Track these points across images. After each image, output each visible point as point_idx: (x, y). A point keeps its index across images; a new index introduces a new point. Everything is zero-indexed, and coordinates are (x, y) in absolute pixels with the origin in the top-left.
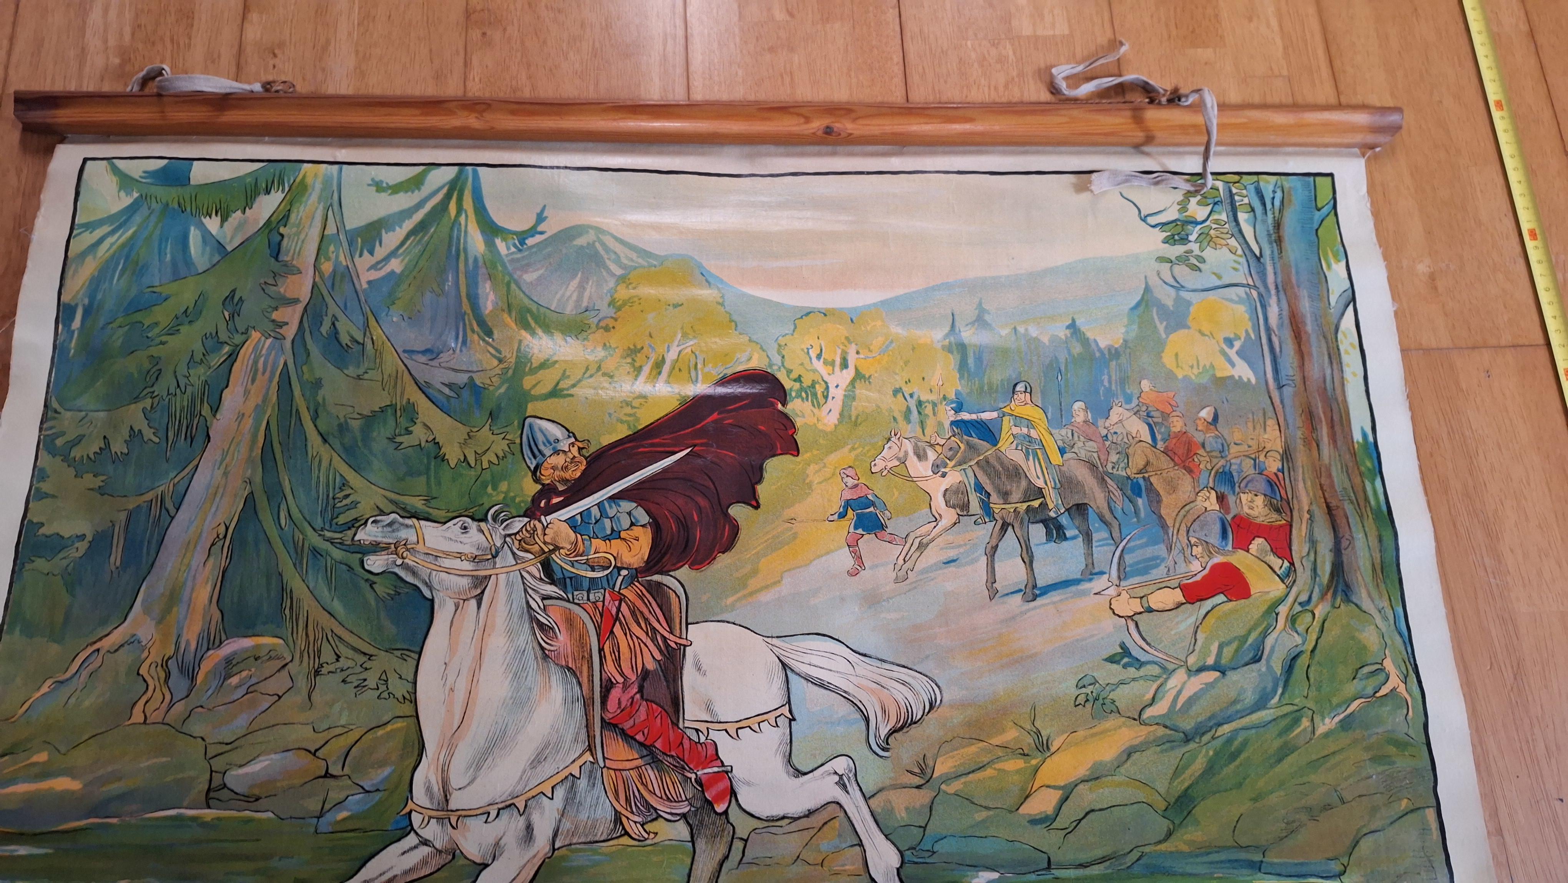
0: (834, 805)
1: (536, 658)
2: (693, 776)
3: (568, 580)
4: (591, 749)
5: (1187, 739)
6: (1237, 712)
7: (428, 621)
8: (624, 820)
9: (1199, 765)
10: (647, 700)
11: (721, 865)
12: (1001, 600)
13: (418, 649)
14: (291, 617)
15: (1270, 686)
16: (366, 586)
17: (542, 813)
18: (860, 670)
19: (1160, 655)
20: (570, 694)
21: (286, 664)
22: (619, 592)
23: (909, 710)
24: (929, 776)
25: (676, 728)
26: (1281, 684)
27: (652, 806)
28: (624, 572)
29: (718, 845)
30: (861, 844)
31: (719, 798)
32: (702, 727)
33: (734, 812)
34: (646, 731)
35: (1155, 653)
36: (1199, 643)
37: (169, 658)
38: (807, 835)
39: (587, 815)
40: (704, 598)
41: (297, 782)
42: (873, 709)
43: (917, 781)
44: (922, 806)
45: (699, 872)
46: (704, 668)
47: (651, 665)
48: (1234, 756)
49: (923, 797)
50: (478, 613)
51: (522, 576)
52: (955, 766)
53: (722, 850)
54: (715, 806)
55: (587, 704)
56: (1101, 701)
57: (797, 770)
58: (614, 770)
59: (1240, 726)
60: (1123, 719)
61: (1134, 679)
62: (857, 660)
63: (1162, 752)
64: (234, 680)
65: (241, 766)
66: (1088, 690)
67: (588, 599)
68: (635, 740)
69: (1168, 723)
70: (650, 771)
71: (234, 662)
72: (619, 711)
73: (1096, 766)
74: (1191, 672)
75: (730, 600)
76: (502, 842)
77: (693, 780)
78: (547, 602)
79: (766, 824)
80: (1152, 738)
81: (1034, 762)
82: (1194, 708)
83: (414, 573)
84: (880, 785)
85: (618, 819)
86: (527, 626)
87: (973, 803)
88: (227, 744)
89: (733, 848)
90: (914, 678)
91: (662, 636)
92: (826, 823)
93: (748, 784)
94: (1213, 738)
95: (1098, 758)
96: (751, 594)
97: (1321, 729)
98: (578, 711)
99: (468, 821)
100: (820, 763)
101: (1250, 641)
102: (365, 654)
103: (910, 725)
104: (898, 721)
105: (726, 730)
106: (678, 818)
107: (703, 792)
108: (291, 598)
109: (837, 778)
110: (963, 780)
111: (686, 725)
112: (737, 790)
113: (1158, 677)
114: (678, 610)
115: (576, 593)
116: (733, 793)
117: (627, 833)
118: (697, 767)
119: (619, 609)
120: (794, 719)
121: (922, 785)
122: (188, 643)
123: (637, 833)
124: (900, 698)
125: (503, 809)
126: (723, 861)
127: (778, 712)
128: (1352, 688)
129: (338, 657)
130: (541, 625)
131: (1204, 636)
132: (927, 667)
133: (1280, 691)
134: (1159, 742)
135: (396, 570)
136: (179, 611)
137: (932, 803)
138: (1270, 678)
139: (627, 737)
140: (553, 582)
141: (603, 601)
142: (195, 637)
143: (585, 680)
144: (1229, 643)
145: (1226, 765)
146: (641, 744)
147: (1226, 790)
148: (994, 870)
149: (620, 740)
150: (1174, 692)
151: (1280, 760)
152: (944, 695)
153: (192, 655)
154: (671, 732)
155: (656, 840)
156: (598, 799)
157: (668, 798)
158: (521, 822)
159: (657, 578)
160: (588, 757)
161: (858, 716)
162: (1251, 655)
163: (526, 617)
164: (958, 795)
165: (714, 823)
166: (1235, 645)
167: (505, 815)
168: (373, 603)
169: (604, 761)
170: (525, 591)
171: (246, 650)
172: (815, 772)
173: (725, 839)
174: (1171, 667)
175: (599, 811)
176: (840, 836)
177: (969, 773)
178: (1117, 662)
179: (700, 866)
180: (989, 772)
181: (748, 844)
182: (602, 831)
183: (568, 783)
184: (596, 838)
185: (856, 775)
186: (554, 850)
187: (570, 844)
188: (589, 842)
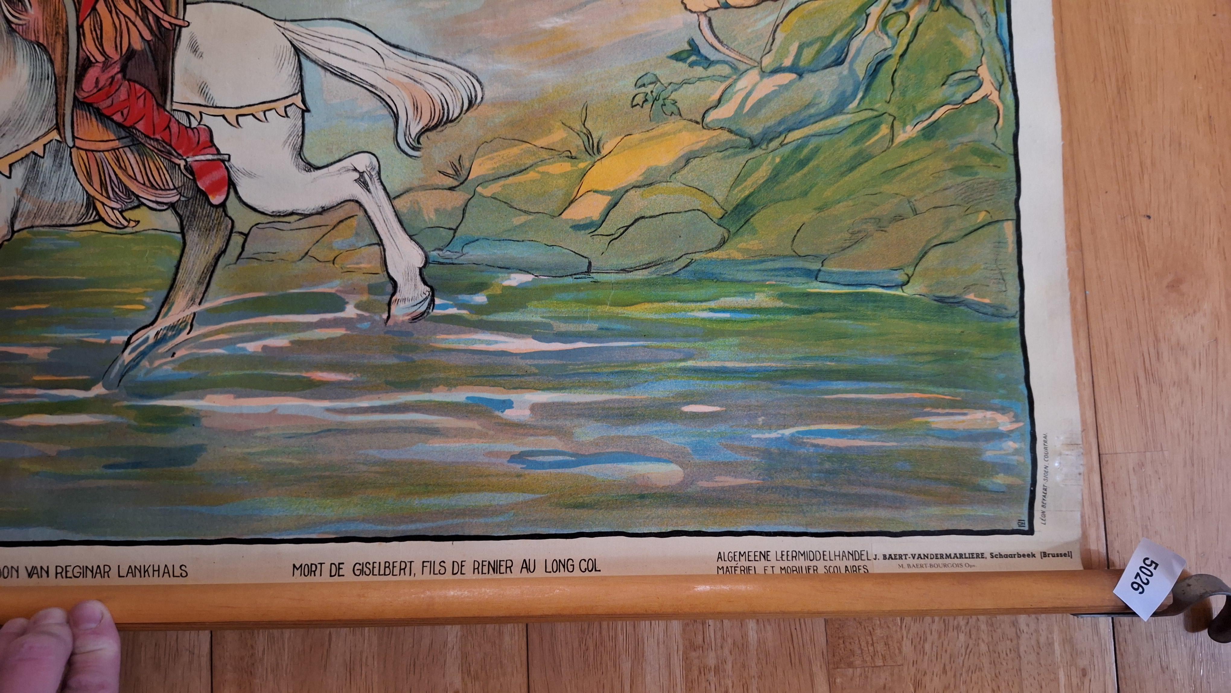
0: (352, 203)
2: (182, 163)
4: (58, 127)
5: (753, 145)
6: (810, 116)
8: (99, 206)
9: (763, 172)
10: (129, 80)
11: (217, 258)
15: (850, 90)
18: (390, 63)
19: (733, 55)
20: (39, 71)
23: (445, 108)
24: (465, 177)
25: (162, 110)
26: (863, 88)
27: (133, 193)
29: (213, 238)
30: (381, 243)
31: (215, 188)
32: (195, 111)
33: (233, 206)
34: (126, 112)
35: (727, 52)
36: (777, 42)
38: (318, 232)
39: (52, 197)
42: (403, 105)
43: (450, 182)
44: (454, 208)
45: (190, 265)
46: (201, 49)
47: (138, 45)
48: (802, 164)
49: (458, 198)
52: (494, 169)
53: (217, 245)
54: (210, 197)
55: (59, 83)
56: (661, 102)
57: (309, 164)
58: (86, 150)
59: (811, 132)
60: (685, 122)
61: (700, 79)
62: (387, 52)
63: (724, 158)
66: (648, 89)
68: (112, 120)
69: (733, 128)
70: (129, 155)
72: (95, 90)
73: (650, 171)
74: (763, 73)
77: (182, 167)
79: (271, 219)
80: (714, 143)
81: (582, 165)
82: (763, 111)
84: (408, 186)
85: (91, 203)
87: (511, 207)
89: (231, 242)
90: (452, 72)
91: (155, 15)
92: (341, 221)
93: (250, 175)
94: (782, 145)
95: (653, 163)
97: (901, 137)
98: (48, 89)
100: (337, 159)
101: (834, 42)
103: (445, 123)
104: (432, 119)
105: (223, 116)
106: (165, 207)
107: (194, 180)
109: (356, 175)
110: (502, 182)
111: (174, 108)
112: (235, 181)
113: (726, 77)
116: (231, 185)
117: (101, 219)
118: (186, 153)
120: (308, 110)
121: (455, 187)
123: (115, 219)
124: (435, 94)
126: (220, 256)
127: (288, 102)
128: (939, 94)
131: (784, 35)
132: (468, 62)
133: (860, 95)
134: (722, 148)
137: (466, 206)
138: (851, 82)
139: (103, 117)
143: (58, 57)
144: (810, 44)
145: (793, 174)
146: (119, 125)
147: (789, 199)
148: (528, 272)
149: (94, 119)
150: (742, 94)
151: (852, 169)
152: (487, 92)
154: (156, 113)
155: (138, 229)
156: (66, 180)
157: (152, 185)
160: (55, 135)
161: (385, 112)
162: (833, 58)
164: (495, 198)
165: (209, 216)
166: (816, 46)
169: (73, 140)
172: (330, 168)
173: (221, 233)
174: (742, 67)
175: (67, 196)
176: (357, 234)
177: (509, 176)
178: (683, 60)
179: (192, 259)
180: (532, 175)
181: (249, 239)
182: (71, 214)
183: (29, 162)
184: (64, 222)
185: (379, 173)
186: (13, 232)
187: (32, 227)
188: (55, 226)
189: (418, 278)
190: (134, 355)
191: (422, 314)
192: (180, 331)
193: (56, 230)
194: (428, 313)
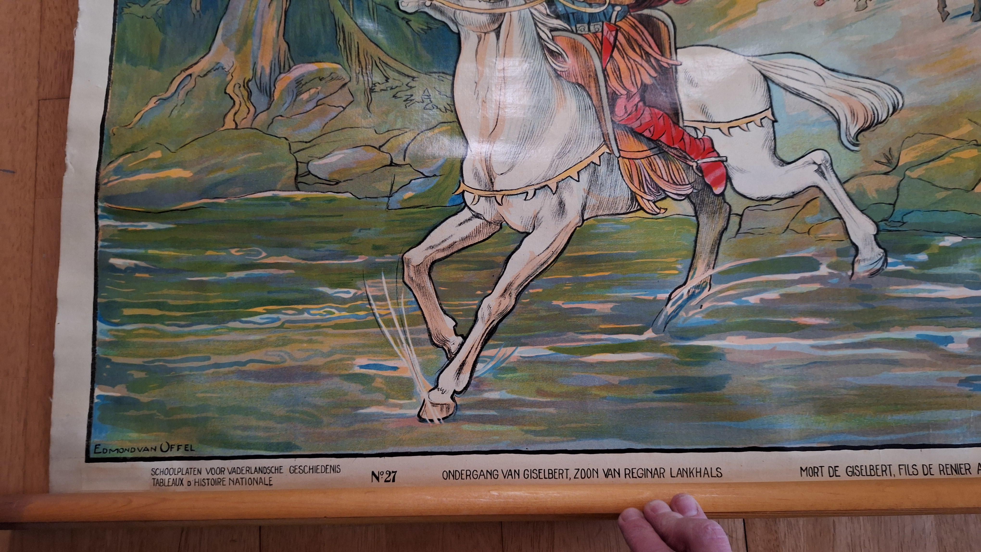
0: (814, 188)
1: (550, 77)
2: (695, 165)
3: (571, 16)
4: (606, 143)
7: (457, 50)
8: (639, 198)
10: (649, 106)
11: (721, 234)
12: (953, 21)
13: (452, 73)
14: (345, 48)
16: (403, 24)
17: (572, 192)
18: (829, 83)
20: (583, 104)
21: (346, 84)
22: (615, 24)
23: (875, 113)
24: (896, 164)
25: (677, 126)
27: (661, 188)
28: (618, 8)
29: (717, 219)
30: (840, 217)
31: (717, 182)
32: (700, 126)
33: (729, 193)
34: (652, 129)
37: (249, 81)
38: (793, 211)
39: (608, 194)
40: (690, 26)
41: (369, 169)
42: (843, 113)
43: (884, 169)
44: (890, 189)
45: (703, 240)
46: (696, 80)
47: (648, 81)
49: (891, 181)
50: (498, 43)
51: (532, 13)
52: (917, 156)
53: (721, 224)
54: (714, 189)
55: (598, 111)
57: (782, 160)
58: (628, 159)
62: (828, 75)
64: (305, 96)
65: (320, 158)
67: (589, 30)
68: (643, 136)
70: (658, 160)
71: (303, 82)
72: (626, 115)
75: (713, 27)
76: (540, 216)
77: (694, 167)
78: (555, 33)
79: (757, 203)
83: (442, 12)
84: (853, 173)
85: (634, 197)
86: (539, 52)
87: (934, 185)
88: (306, 142)
89: (731, 222)
90: (878, 86)
91: (655, 58)
92: (808, 202)
93: (741, 171)
96: (730, 22)
98: (592, 116)
99: (511, 199)
100: (801, 155)
102: (408, 76)
103: (876, 125)
104: (866, 122)
105: (719, 128)
106: (683, 198)
107: (703, 177)
108: (344, 32)
109: (816, 167)
110: (924, 167)
111: (685, 125)
112: (731, 176)
114: (667, 37)
115: (578, 26)
116: (728, 179)
117: (642, 208)
118: (697, 157)
119: (616, 38)
121: (889, 172)
122: (263, 68)
124: (867, 103)
125: (539, 189)
126: (723, 232)
127: (763, 115)
129: (387, 79)
130: (551, 52)
132: (890, 78)
135: (427, 10)
136: (253, 42)
137: (899, 185)
139: (636, 134)
140: (558, 17)
141: (602, 32)
142: (268, 63)
143: (593, 92)
146: (649, 139)
148: (958, 235)
149: (630, 136)
152: (906, 100)
153: (267, 78)
154: (673, 129)
155: (667, 214)
156: (616, 181)
157: (674, 182)
158: (555, 199)
159: (646, 12)
160: (605, 149)
161: (830, 119)
163: (538, 46)
164: (920, 179)
165: (713, 203)
167: (540, 193)
168: (410, 36)
169: (619, 152)
170: (536, 24)
171: (310, 73)
172: (797, 162)
173: (722, 215)
175: (618, 191)
177: (929, 162)
179: (704, 236)
180: (948, 160)
181: (744, 218)
182: (622, 207)
183: (591, 169)
184: (618, 212)
185: (831, 164)
186: (583, 221)
187: (597, 216)
188: (613, 215)
189: (874, 243)
190: (674, 307)
191: (878, 270)
192: (703, 289)
193: (613, 217)
194: (883, 270)
